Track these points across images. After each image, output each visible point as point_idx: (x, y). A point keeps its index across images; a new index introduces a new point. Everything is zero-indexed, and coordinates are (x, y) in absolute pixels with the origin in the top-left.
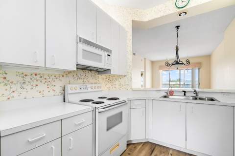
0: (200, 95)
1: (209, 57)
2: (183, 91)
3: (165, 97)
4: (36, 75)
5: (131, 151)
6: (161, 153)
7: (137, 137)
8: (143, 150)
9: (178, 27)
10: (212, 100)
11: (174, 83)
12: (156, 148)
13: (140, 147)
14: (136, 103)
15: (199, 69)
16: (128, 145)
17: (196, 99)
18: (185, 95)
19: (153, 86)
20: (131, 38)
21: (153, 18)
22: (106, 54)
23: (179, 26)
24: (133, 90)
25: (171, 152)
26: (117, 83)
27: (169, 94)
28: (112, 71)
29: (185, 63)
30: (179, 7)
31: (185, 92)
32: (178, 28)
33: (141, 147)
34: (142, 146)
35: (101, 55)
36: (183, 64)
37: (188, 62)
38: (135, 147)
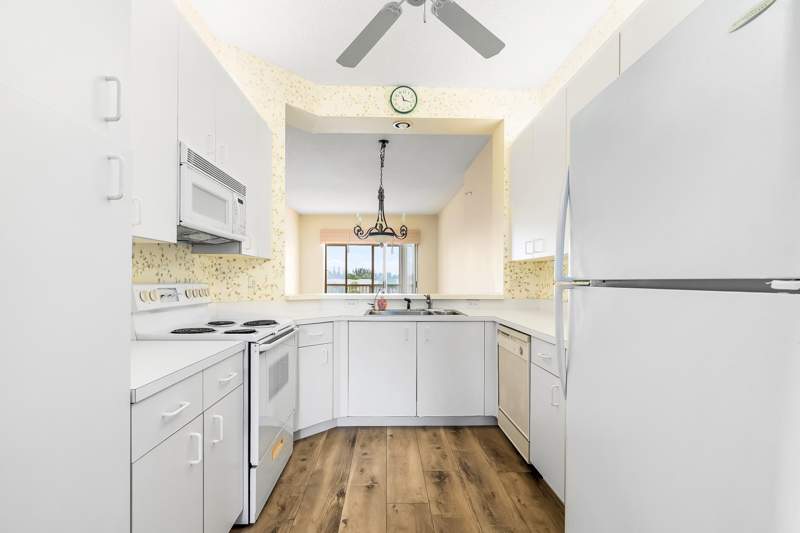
0: (435, 308)
1: (434, 218)
2: (406, 300)
3: (371, 313)
5: (304, 454)
6: (371, 439)
7: (313, 418)
8: (332, 444)
9: (384, 142)
10: (454, 313)
11: (360, 281)
12: (360, 432)
13: (322, 441)
14: (312, 331)
15: (416, 246)
16: (296, 443)
17: (430, 313)
18: (409, 307)
19: (301, 291)
20: (282, 152)
21: (338, 114)
22: (236, 196)
23: (387, 142)
24: (288, 301)
25: (389, 432)
26: (242, 279)
27: (377, 308)
28: (243, 245)
29: (398, 233)
30: (396, 107)
31: (409, 301)
32: (384, 146)
33: (325, 442)
34: (327, 437)
35: (225, 201)
36: (393, 234)
37: (404, 232)
38: (311, 445)
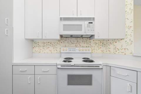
4: (48, 43)
28: (95, 36)
35: (81, 25)
